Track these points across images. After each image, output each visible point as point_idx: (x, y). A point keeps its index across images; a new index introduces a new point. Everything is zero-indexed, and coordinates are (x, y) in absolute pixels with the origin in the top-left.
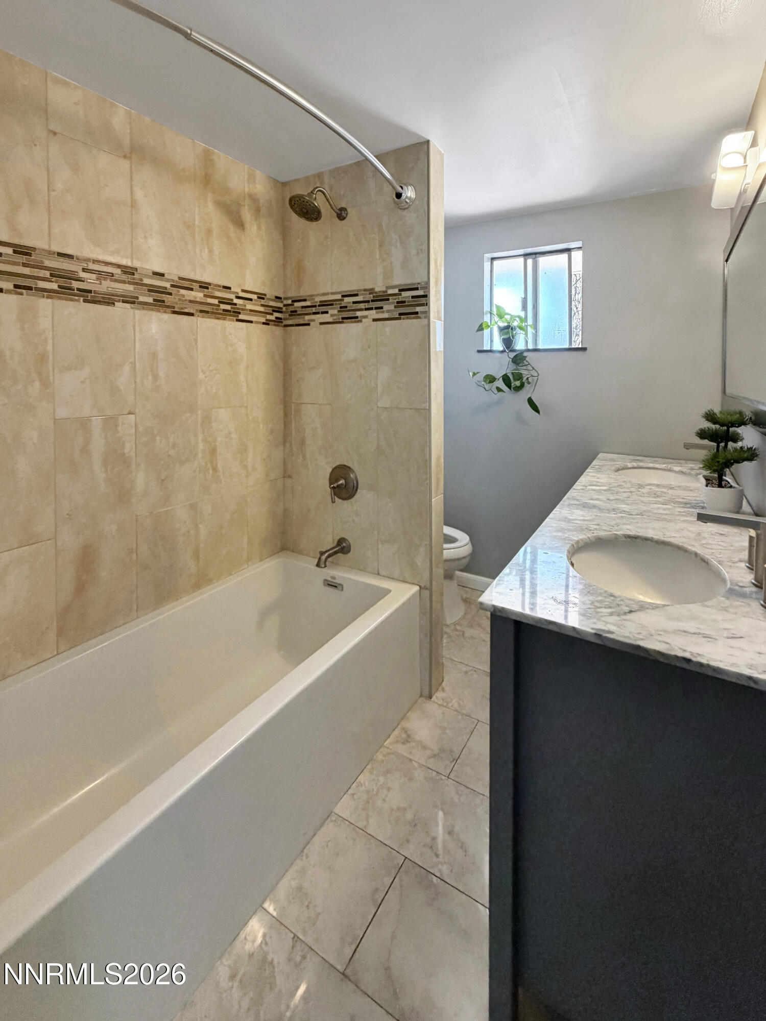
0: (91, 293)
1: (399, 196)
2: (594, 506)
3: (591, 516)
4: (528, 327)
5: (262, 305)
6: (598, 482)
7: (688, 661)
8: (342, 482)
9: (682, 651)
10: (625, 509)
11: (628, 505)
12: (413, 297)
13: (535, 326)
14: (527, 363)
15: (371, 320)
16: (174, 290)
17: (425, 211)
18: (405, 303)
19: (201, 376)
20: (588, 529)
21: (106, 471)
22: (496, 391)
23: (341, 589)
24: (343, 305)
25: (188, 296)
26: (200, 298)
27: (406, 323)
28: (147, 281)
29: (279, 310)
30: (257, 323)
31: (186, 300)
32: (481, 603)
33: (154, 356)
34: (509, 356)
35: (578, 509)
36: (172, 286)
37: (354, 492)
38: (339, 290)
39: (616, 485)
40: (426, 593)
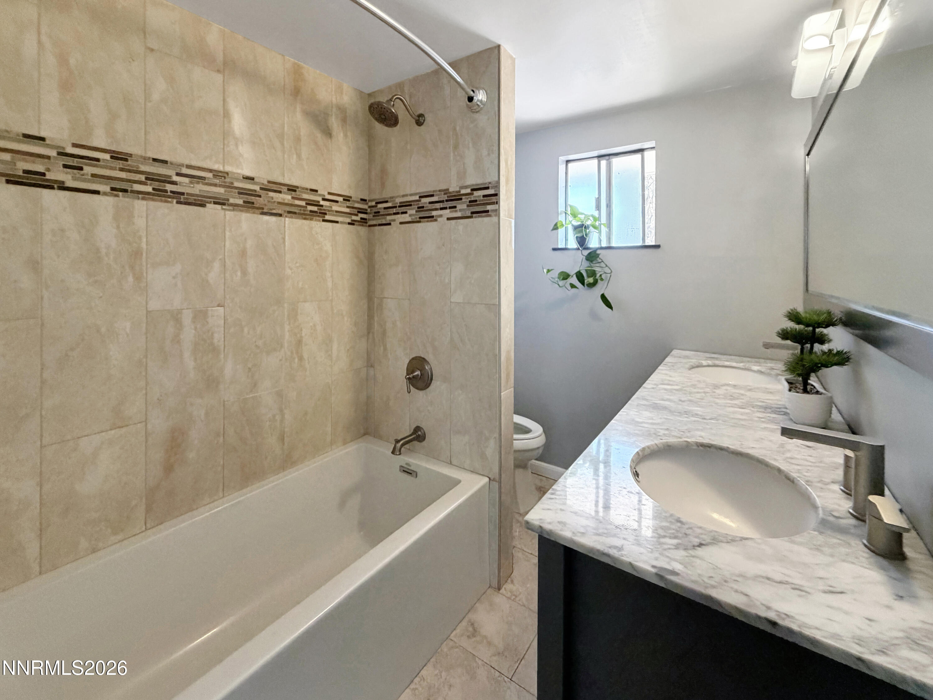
0: (184, 195)
1: (471, 99)
2: (665, 408)
3: (661, 418)
4: (602, 226)
5: (348, 207)
6: (669, 381)
7: (774, 624)
8: (418, 373)
9: (765, 608)
10: (699, 413)
11: (702, 407)
12: (484, 196)
13: (609, 225)
14: (600, 261)
15: (446, 219)
16: (262, 193)
17: (495, 113)
18: (477, 202)
19: (288, 272)
20: (656, 435)
21: (195, 359)
22: (569, 288)
23: (415, 476)
24: (420, 206)
25: (277, 198)
26: (289, 200)
27: (477, 221)
28: (236, 184)
29: (364, 212)
30: (342, 223)
31: (274, 202)
32: (527, 523)
33: (243, 253)
34: (583, 253)
35: (646, 411)
36: (261, 189)
37: (429, 382)
38: (418, 191)
39: (689, 384)
40: (496, 485)
